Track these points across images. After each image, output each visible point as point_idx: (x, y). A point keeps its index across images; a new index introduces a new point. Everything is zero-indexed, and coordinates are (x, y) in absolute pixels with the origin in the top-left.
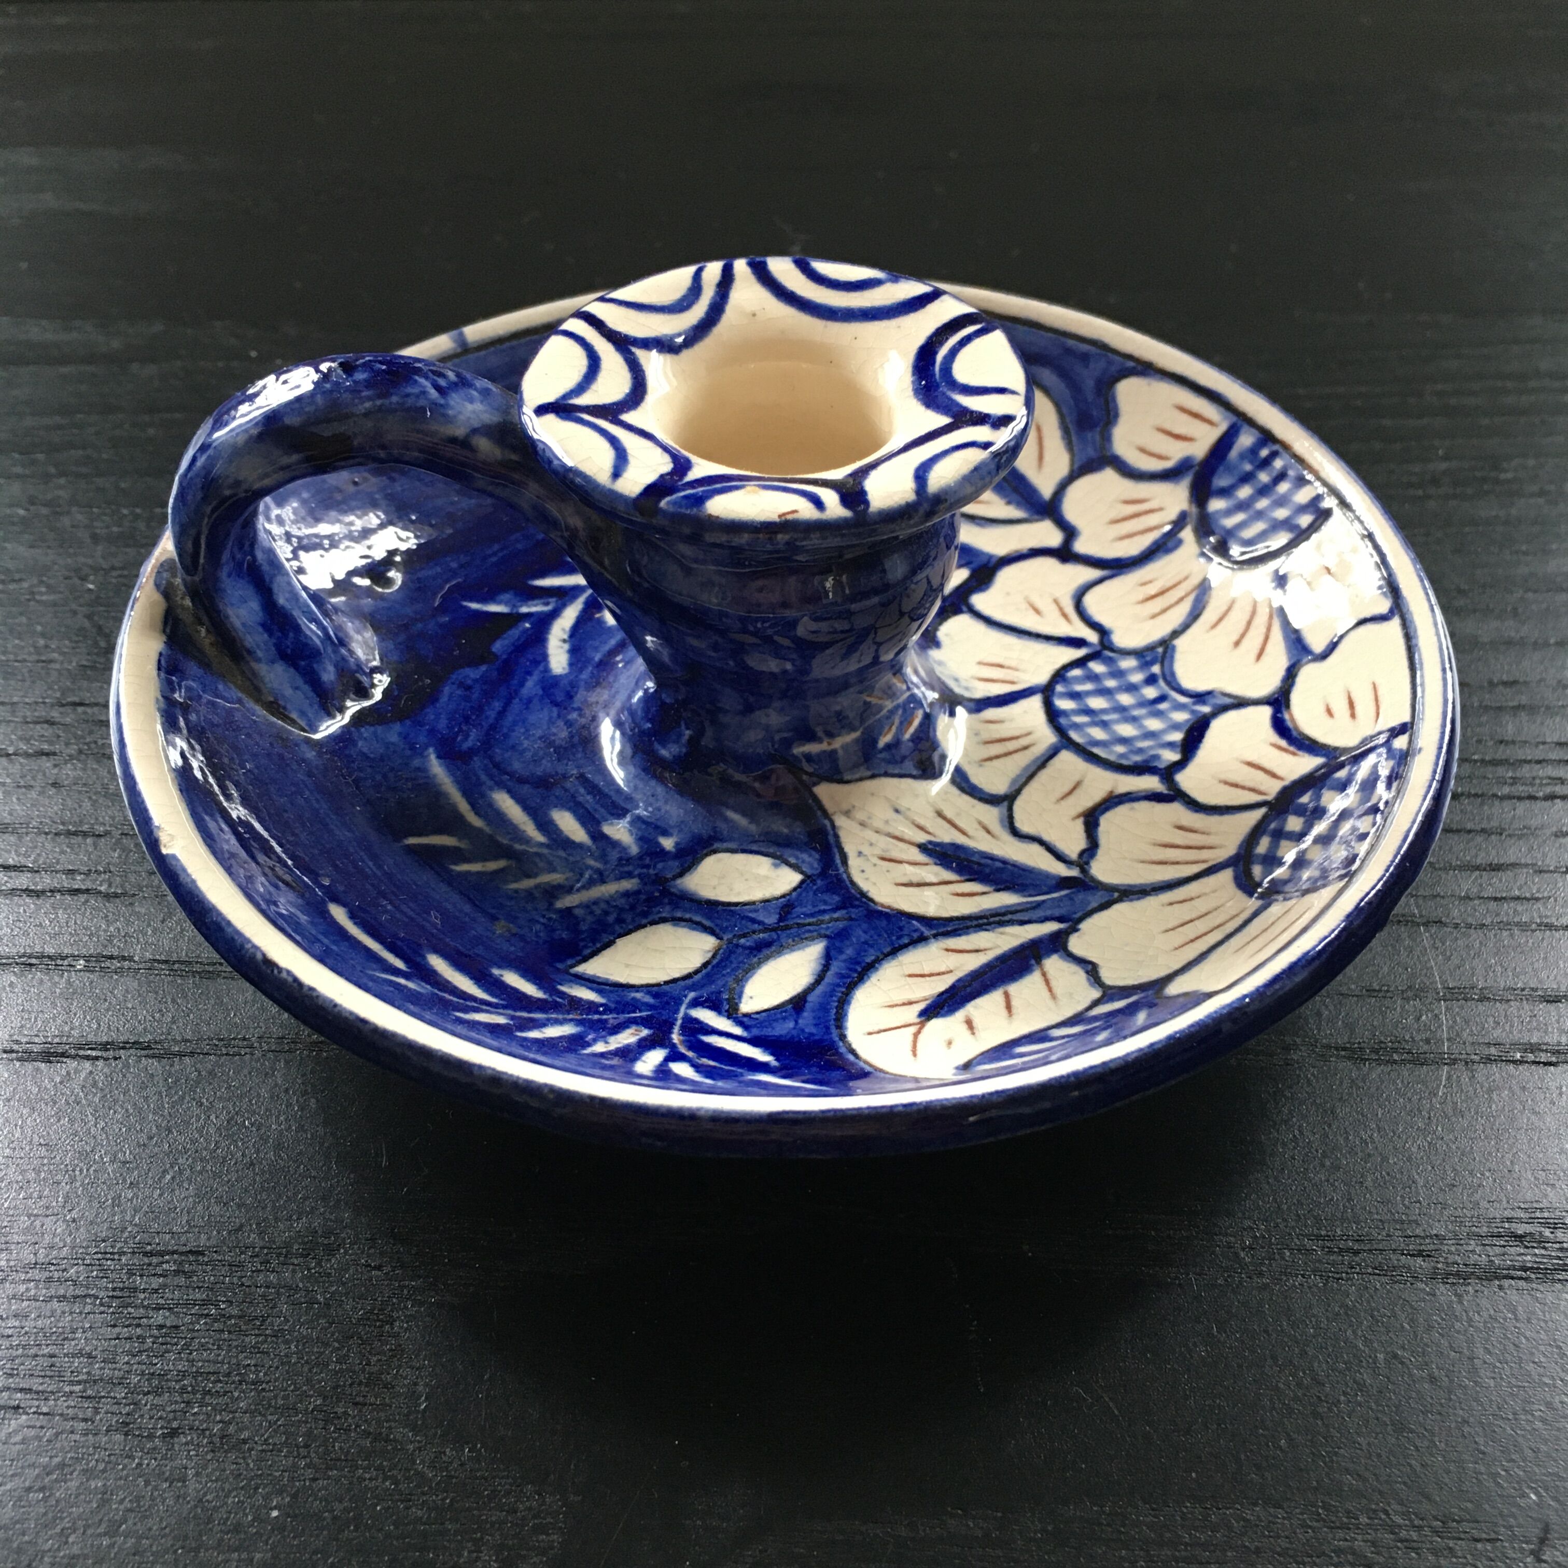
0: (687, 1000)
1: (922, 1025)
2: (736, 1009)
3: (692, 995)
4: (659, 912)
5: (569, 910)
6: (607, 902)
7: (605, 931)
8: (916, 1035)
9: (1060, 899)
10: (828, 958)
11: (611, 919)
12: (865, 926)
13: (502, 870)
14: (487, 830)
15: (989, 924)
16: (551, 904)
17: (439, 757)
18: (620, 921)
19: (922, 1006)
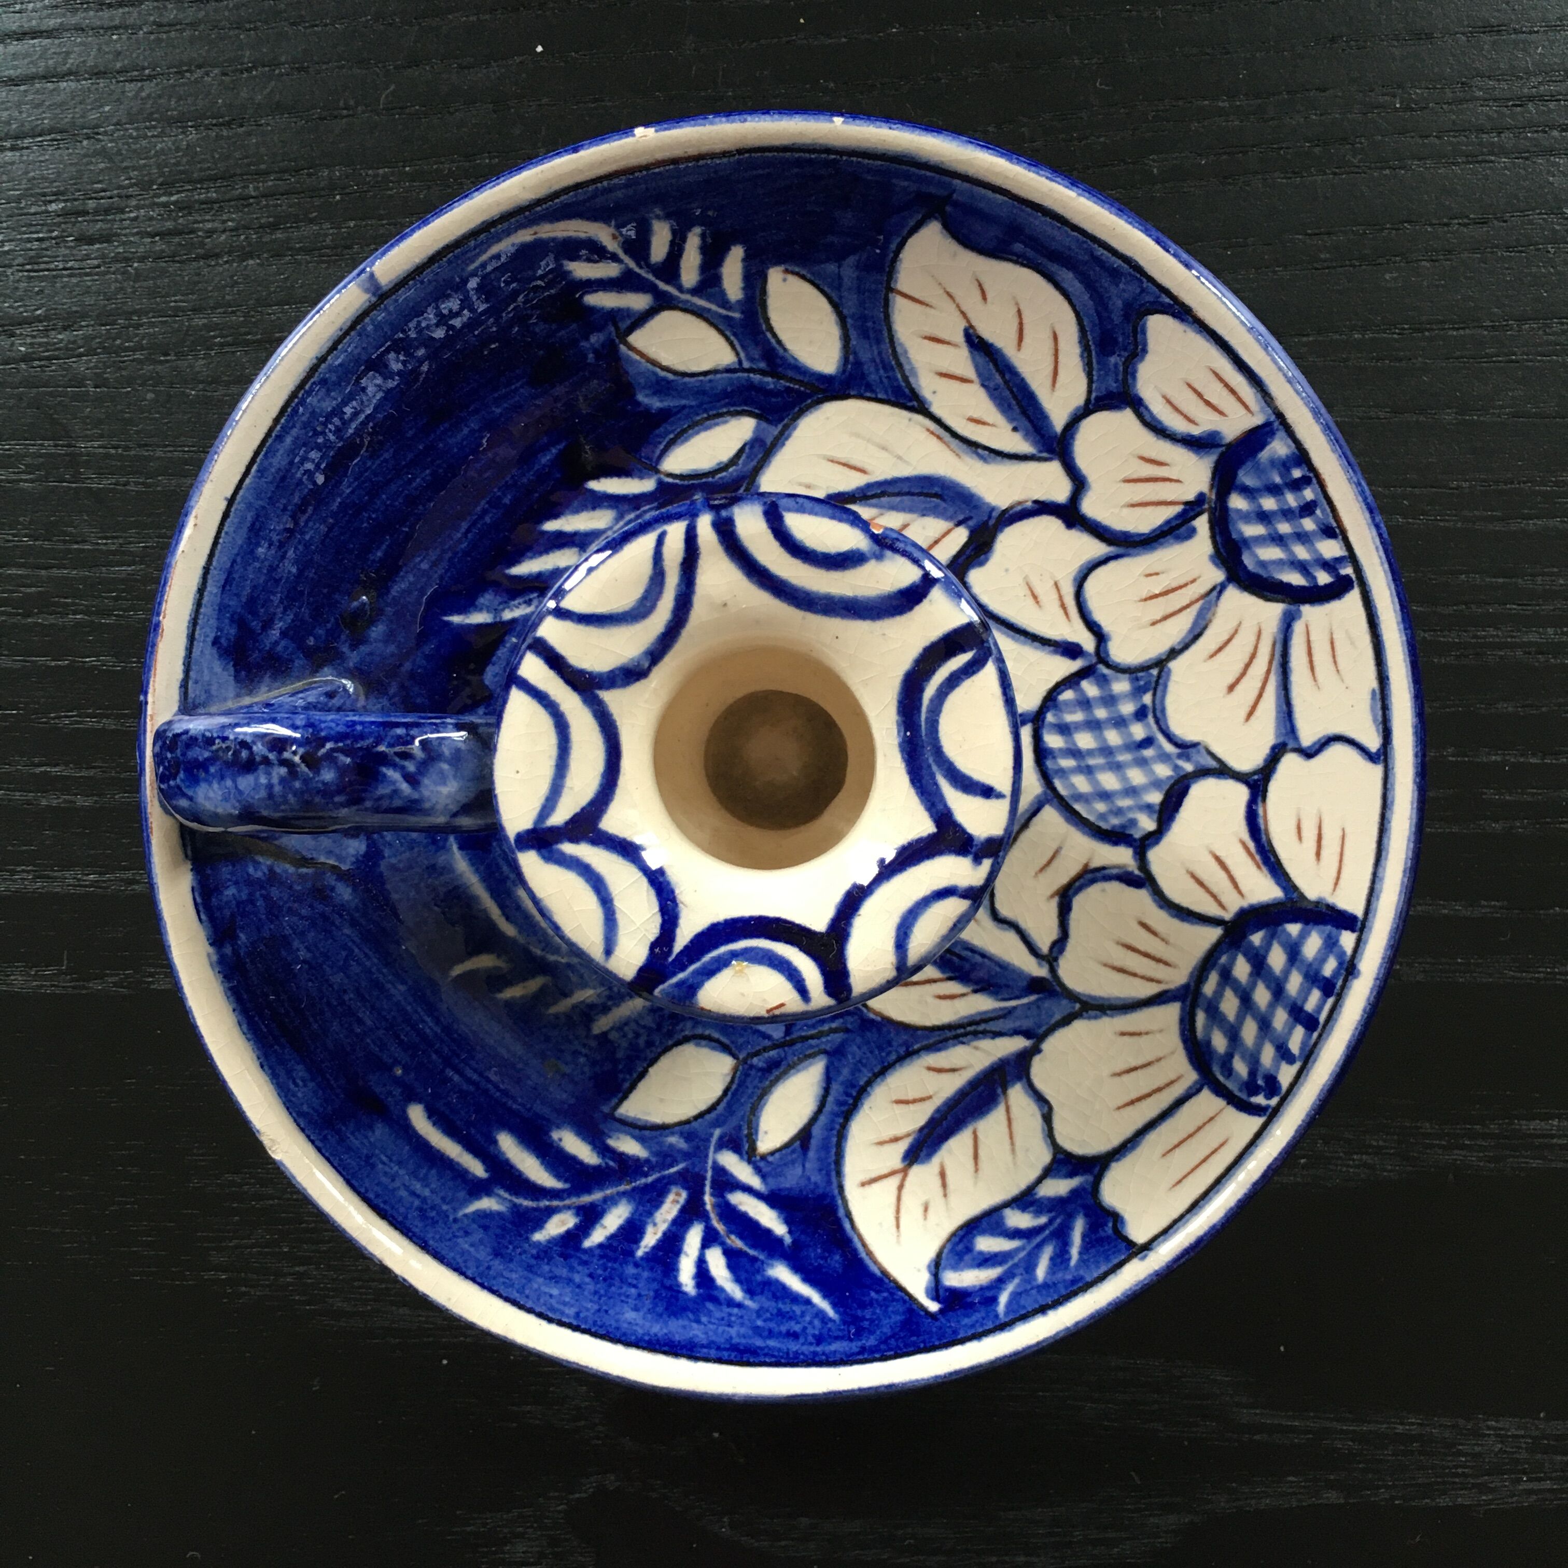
0: (714, 1140)
1: (905, 1171)
2: (753, 1148)
3: (717, 1133)
4: (682, 1030)
5: (605, 1034)
6: (637, 1022)
7: (638, 1058)
8: (901, 1187)
9: (1028, 1006)
10: (828, 1079)
11: (642, 1041)
12: (859, 1040)
13: (543, 990)
14: (521, 940)
15: (966, 1035)
16: (589, 1029)
17: (461, 848)
18: (650, 1044)
19: (903, 1146)
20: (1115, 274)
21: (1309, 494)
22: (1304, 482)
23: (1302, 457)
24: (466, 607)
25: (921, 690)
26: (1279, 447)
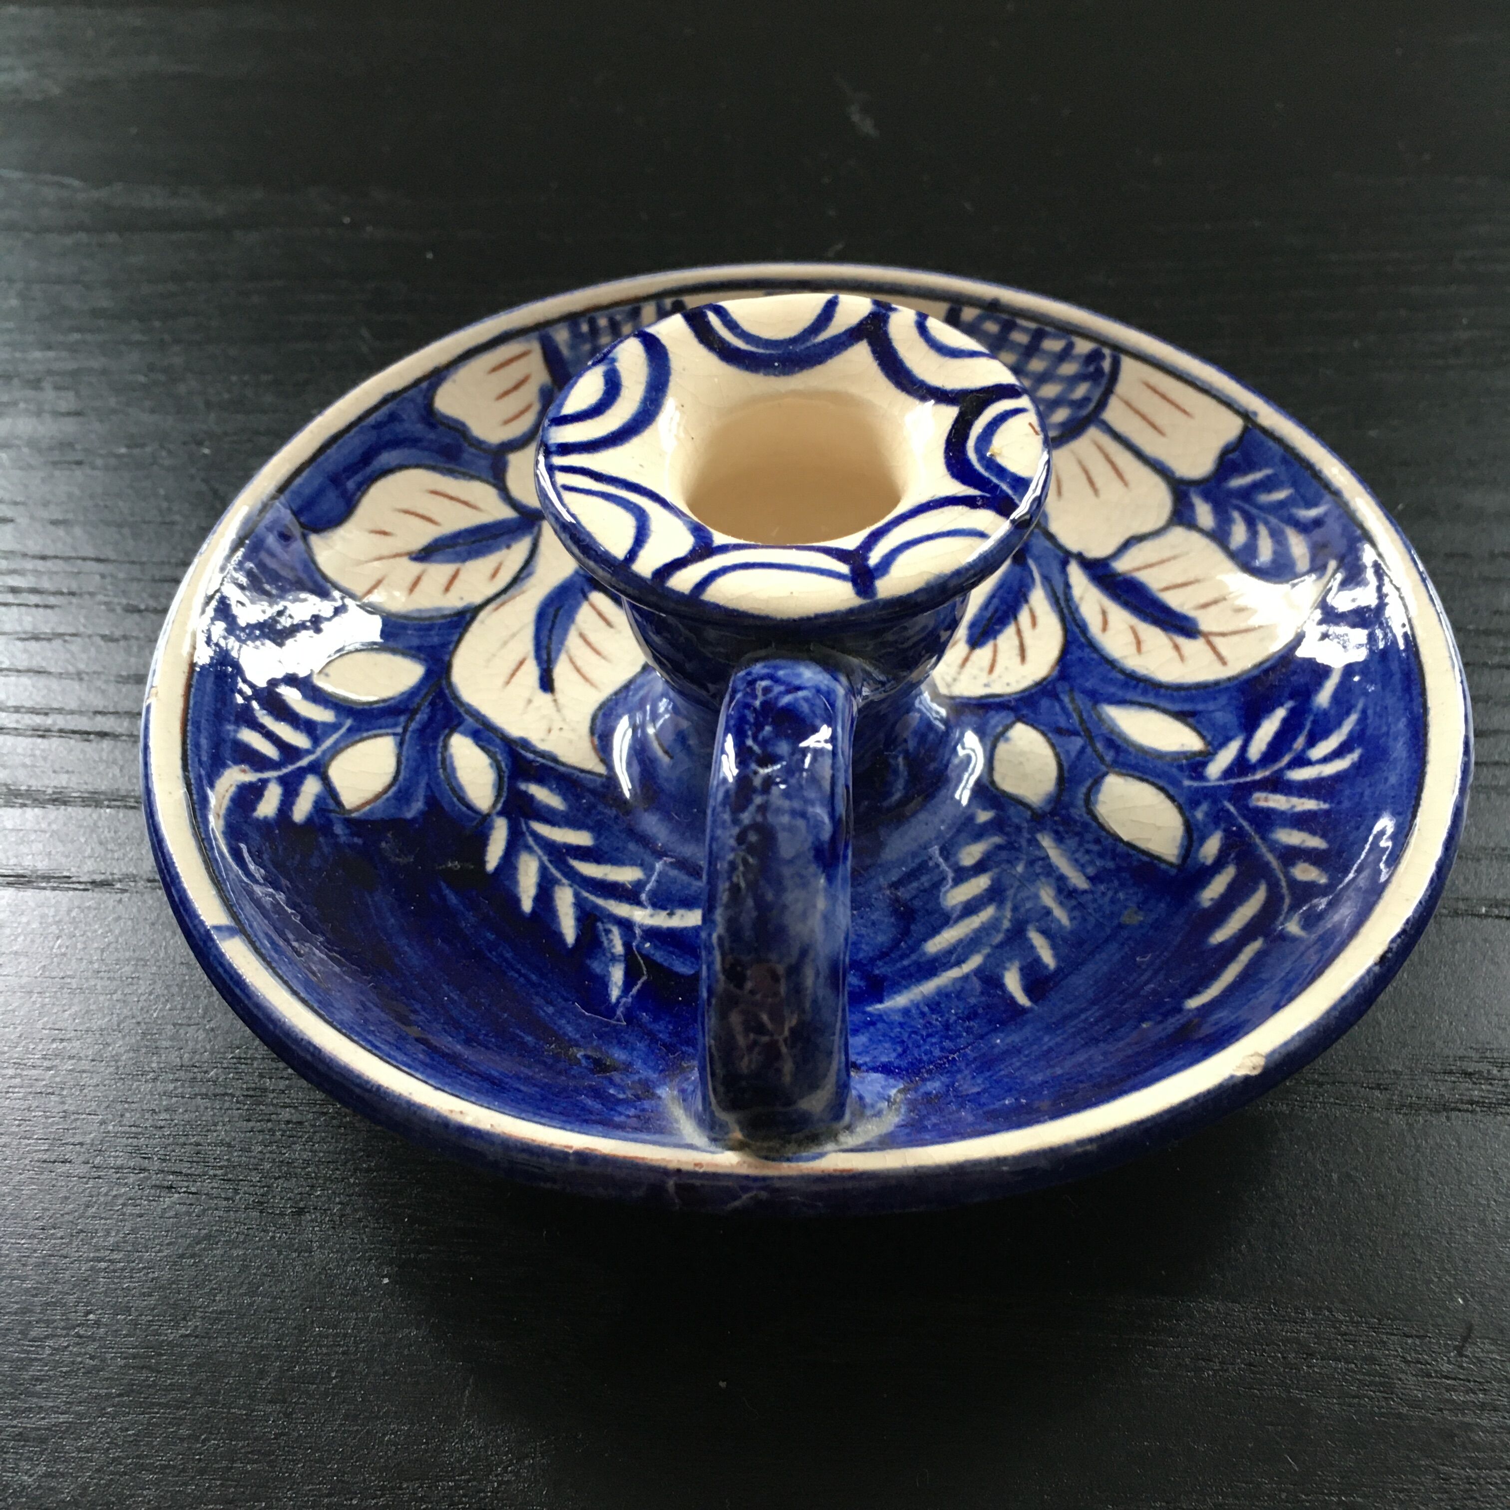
0: (1196, 784)
1: (1206, 636)
2: (1200, 753)
3: (1187, 783)
4: (1081, 816)
5: (1091, 879)
6: (1074, 852)
7: (1113, 851)
8: (1223, 635)
9: (1039, 566)
10: (1121, 702)
11: (1095, 848)
12: (1079, 681)
13: (1045, 932)
14: (986, 951)
15: (1069, 607)
16: (1085, 892)
18: (1097, 841)
19: (1182, 641)
20: (393, 417)
21: (603, 322)
22: (592, 323)
23: (571, 319)
24: (603, 983)
25: (738, 350)
26: (562, 336)
